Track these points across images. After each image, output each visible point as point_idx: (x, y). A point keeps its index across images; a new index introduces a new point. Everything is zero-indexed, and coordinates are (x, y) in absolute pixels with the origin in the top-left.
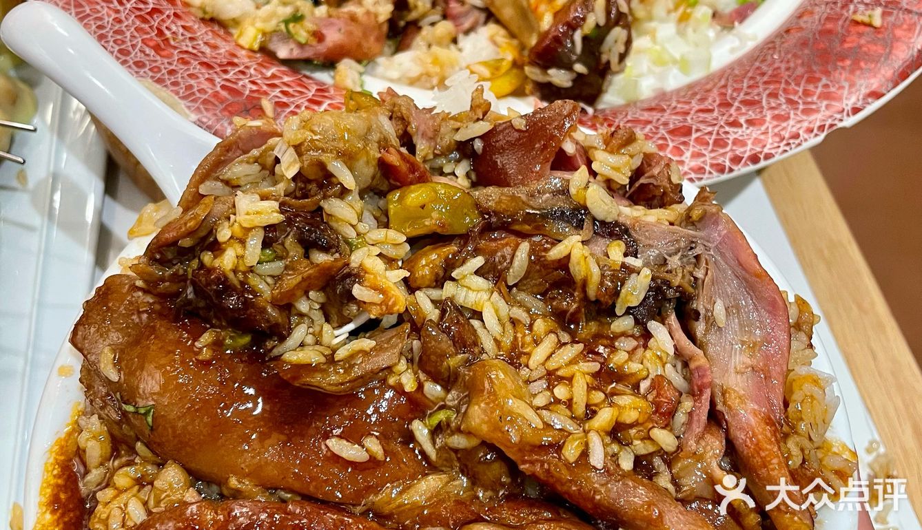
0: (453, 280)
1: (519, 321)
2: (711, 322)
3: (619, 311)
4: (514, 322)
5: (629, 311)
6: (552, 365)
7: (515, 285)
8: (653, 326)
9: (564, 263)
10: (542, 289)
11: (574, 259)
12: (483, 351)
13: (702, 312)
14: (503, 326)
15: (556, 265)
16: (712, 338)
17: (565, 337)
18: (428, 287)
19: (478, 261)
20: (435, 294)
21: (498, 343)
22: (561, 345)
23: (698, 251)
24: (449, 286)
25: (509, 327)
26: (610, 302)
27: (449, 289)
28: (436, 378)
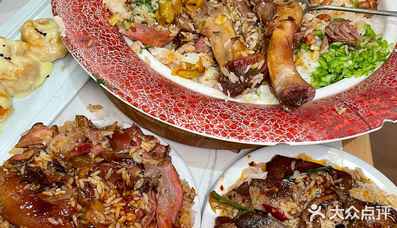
0: (91, 177)
1: (107, 190)
2: (161, 194)
3: (135, 189)
4: (105, 190)
5: (137, 189)
6: (112, 203)
7: (108, 179)
8: (144, 194)
9: (121, 175)
10: (115, 181)
11: (123, 174)
12: (95, 198)
13: (159, 191)
14: (102, 191)
15: (119, 175)
16: (160, 198)
17: (118, 195)
18: (83, 178)
19: (99, 172)
20: (85, 180)
21: (100, 195)
22: (116, 197)
23: (162, 173)
24: (90, 178)
25: (104, 191)
26: (132, 186)
27: (89, 179)
28: (80, 204)
